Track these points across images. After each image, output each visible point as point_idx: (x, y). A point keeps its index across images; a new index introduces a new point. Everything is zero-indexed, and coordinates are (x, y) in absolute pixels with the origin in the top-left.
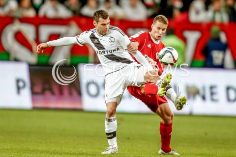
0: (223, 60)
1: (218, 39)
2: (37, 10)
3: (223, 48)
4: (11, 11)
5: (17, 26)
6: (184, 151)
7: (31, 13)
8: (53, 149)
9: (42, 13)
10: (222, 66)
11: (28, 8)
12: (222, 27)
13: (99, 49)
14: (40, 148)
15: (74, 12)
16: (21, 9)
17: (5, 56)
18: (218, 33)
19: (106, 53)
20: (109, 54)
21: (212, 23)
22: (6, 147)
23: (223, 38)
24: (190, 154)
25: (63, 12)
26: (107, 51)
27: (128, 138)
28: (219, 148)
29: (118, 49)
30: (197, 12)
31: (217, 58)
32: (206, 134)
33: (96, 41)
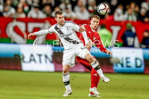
0: (134, 42)
1: (131, 31)
2: (26, 14)
3: (133, 36)
4: (11, 14)
5: (15, 23)
6: (111, 95)
7: (23, 16)
8: (35, 94)
9: (29, 16)
10: (133, 46)
11: (21, 13)
12: (133, 23)
13: (60, 34)
14: (28, 93)
15: (48, 15)
16: (17, 13)
17: (8, 40)
18: (130, 27)
19: (64, 36)
20: (66, 37)
21: (127, 22)
22: (9, 93)
23: (134, 30)
24: (114, 97)
25: (41, 15)
26: (65, 35)
27: (79, 88)
28: (131, 93)
29: (71, 34)
30: (119, 15)
31: (130, 41)
32: (124, 85)
33: (58, 30)
